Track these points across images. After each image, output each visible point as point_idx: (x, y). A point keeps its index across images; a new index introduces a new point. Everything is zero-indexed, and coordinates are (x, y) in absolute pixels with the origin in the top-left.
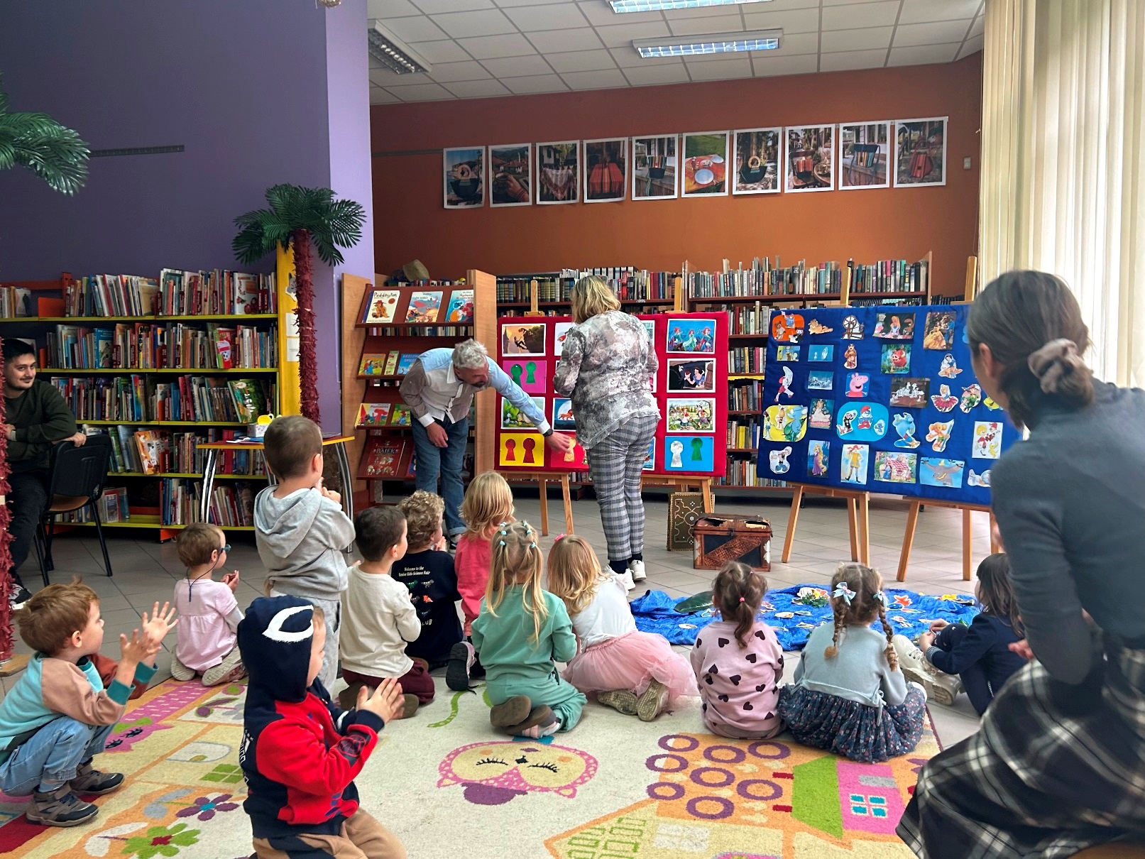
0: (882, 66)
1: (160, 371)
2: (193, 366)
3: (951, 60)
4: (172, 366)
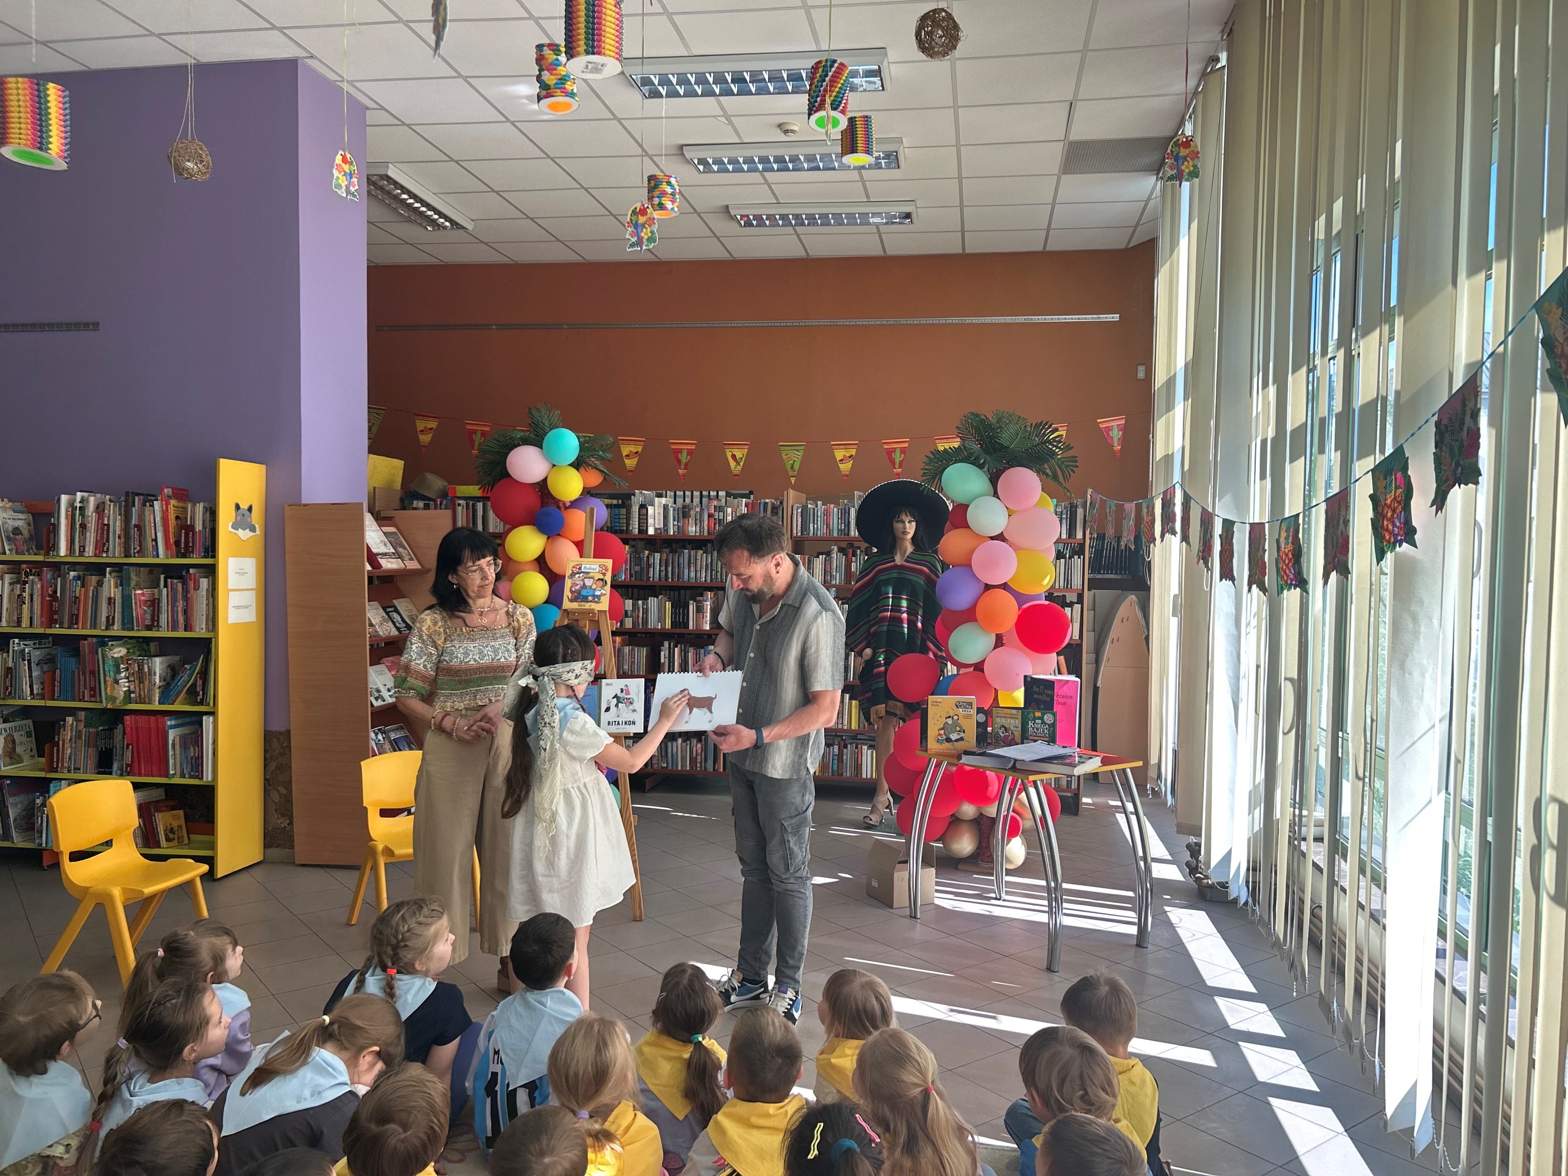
0: (1041, 249)
1: (49, 631)
2: (94, 626)
3: (1122, 246)
4: (66, 625)
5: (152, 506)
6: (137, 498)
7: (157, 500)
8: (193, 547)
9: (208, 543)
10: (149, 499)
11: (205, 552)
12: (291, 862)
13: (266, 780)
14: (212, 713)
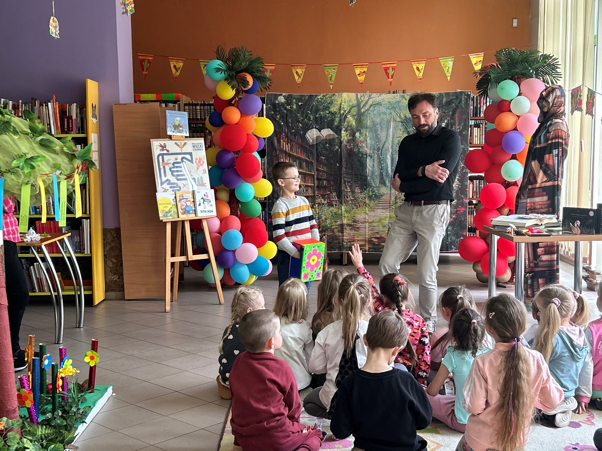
5: (48, 106)
6: (37, 101)
7: (50, 102)
8: (72, 128)
9: (80, 125)
10: (44, 102)
11: (78, 131)
12: (123, 299)
13: (105, 255)
14: (89, 218)
